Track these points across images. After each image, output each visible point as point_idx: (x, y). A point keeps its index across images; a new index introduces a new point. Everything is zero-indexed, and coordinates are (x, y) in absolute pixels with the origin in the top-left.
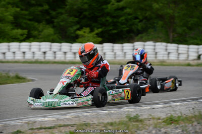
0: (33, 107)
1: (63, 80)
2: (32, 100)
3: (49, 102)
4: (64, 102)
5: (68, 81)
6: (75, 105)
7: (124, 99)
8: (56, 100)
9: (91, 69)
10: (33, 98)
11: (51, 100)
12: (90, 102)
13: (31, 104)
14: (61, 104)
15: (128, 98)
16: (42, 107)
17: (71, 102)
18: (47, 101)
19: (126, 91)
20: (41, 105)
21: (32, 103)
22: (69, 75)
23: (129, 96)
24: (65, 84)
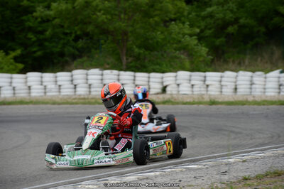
0: (55, 167)
1: (93, 130)
2: (53, 158)
3: (78, 160)
4: (99, 159)
5: (99, 132)
6: (113, 163)
7: (166, 153)
8: (87, 157)
9: (121, 115)
10: (54, 156)
11: (81, 157)
12: (132, 159)
13: (52, 164)
14: (95, 161)
15: (170, 151)
16: (68, 166)
17: (107, 160)
18: (76, 158)
19: (167, 143)
20: (67, 164)
21: (54, 161)
22: (98, 124)
23: (171, 149)
24: (96, 135)
